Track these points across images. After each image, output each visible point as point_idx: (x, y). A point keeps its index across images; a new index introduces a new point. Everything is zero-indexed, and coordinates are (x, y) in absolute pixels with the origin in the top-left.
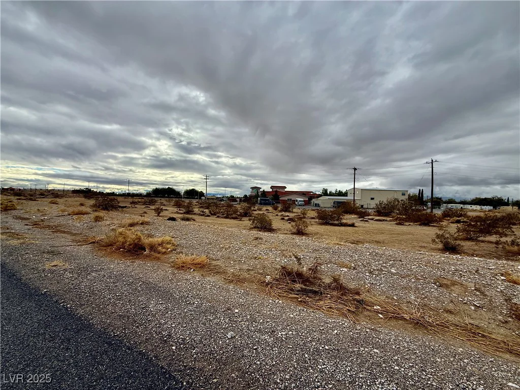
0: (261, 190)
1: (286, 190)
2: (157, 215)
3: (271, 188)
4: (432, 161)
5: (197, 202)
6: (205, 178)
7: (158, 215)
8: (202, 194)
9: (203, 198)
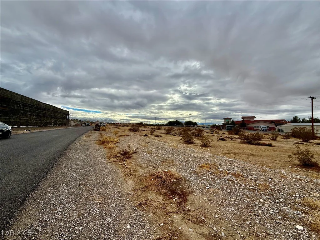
1: (255, 119)
3: (242, 118)
8: (195, 124)
9: (196, 126)
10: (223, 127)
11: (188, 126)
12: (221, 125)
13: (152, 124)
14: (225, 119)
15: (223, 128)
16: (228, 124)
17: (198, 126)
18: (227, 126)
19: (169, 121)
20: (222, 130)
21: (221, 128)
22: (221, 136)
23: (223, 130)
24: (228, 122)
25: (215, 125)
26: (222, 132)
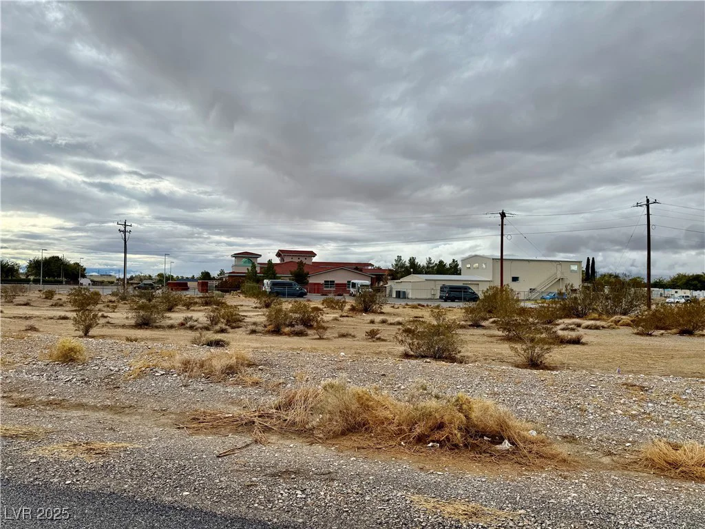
0: (259, 260)
2: (81, 333)
3: (279, 255)
4: (648, 201)
5: (113, 294)
6: (122, 228)
7: (86, 334)
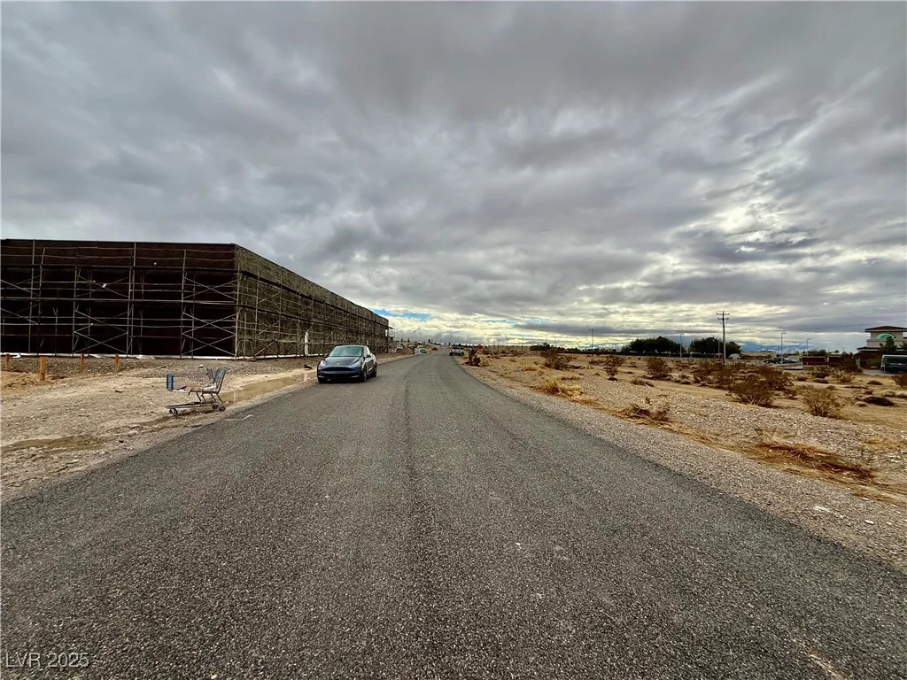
8: (733, 348)
9: (735, 356)
10: (865, 359)
11: (704, 357)
12: (855, 352)
13: (576, 349)
14: (874, 331)
15: (864, 365)
16: (890, 348)
17: (743, 357)
18: (890, 360)
19: (635, 339)
20: (860, 371)
21: (858, 362)
22: (870, 393)
23: (865, 372)
24: (890, 341)
25: (823, 353)
26: (866, 380)
